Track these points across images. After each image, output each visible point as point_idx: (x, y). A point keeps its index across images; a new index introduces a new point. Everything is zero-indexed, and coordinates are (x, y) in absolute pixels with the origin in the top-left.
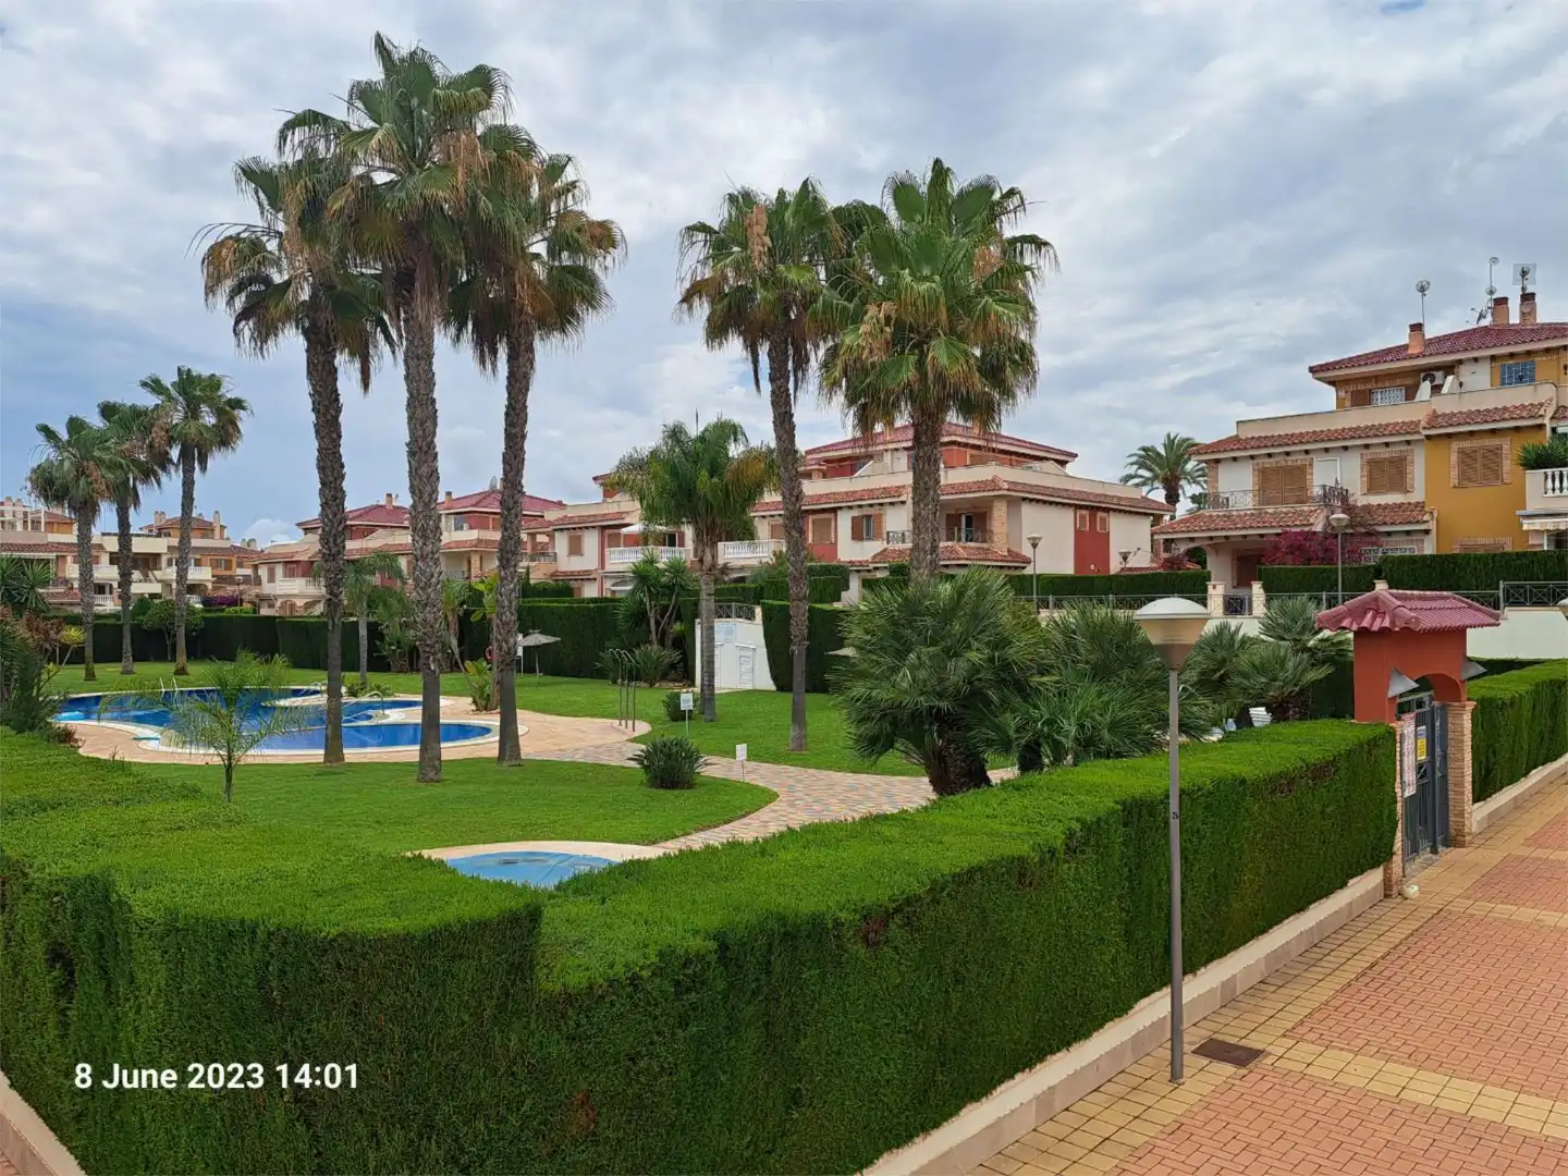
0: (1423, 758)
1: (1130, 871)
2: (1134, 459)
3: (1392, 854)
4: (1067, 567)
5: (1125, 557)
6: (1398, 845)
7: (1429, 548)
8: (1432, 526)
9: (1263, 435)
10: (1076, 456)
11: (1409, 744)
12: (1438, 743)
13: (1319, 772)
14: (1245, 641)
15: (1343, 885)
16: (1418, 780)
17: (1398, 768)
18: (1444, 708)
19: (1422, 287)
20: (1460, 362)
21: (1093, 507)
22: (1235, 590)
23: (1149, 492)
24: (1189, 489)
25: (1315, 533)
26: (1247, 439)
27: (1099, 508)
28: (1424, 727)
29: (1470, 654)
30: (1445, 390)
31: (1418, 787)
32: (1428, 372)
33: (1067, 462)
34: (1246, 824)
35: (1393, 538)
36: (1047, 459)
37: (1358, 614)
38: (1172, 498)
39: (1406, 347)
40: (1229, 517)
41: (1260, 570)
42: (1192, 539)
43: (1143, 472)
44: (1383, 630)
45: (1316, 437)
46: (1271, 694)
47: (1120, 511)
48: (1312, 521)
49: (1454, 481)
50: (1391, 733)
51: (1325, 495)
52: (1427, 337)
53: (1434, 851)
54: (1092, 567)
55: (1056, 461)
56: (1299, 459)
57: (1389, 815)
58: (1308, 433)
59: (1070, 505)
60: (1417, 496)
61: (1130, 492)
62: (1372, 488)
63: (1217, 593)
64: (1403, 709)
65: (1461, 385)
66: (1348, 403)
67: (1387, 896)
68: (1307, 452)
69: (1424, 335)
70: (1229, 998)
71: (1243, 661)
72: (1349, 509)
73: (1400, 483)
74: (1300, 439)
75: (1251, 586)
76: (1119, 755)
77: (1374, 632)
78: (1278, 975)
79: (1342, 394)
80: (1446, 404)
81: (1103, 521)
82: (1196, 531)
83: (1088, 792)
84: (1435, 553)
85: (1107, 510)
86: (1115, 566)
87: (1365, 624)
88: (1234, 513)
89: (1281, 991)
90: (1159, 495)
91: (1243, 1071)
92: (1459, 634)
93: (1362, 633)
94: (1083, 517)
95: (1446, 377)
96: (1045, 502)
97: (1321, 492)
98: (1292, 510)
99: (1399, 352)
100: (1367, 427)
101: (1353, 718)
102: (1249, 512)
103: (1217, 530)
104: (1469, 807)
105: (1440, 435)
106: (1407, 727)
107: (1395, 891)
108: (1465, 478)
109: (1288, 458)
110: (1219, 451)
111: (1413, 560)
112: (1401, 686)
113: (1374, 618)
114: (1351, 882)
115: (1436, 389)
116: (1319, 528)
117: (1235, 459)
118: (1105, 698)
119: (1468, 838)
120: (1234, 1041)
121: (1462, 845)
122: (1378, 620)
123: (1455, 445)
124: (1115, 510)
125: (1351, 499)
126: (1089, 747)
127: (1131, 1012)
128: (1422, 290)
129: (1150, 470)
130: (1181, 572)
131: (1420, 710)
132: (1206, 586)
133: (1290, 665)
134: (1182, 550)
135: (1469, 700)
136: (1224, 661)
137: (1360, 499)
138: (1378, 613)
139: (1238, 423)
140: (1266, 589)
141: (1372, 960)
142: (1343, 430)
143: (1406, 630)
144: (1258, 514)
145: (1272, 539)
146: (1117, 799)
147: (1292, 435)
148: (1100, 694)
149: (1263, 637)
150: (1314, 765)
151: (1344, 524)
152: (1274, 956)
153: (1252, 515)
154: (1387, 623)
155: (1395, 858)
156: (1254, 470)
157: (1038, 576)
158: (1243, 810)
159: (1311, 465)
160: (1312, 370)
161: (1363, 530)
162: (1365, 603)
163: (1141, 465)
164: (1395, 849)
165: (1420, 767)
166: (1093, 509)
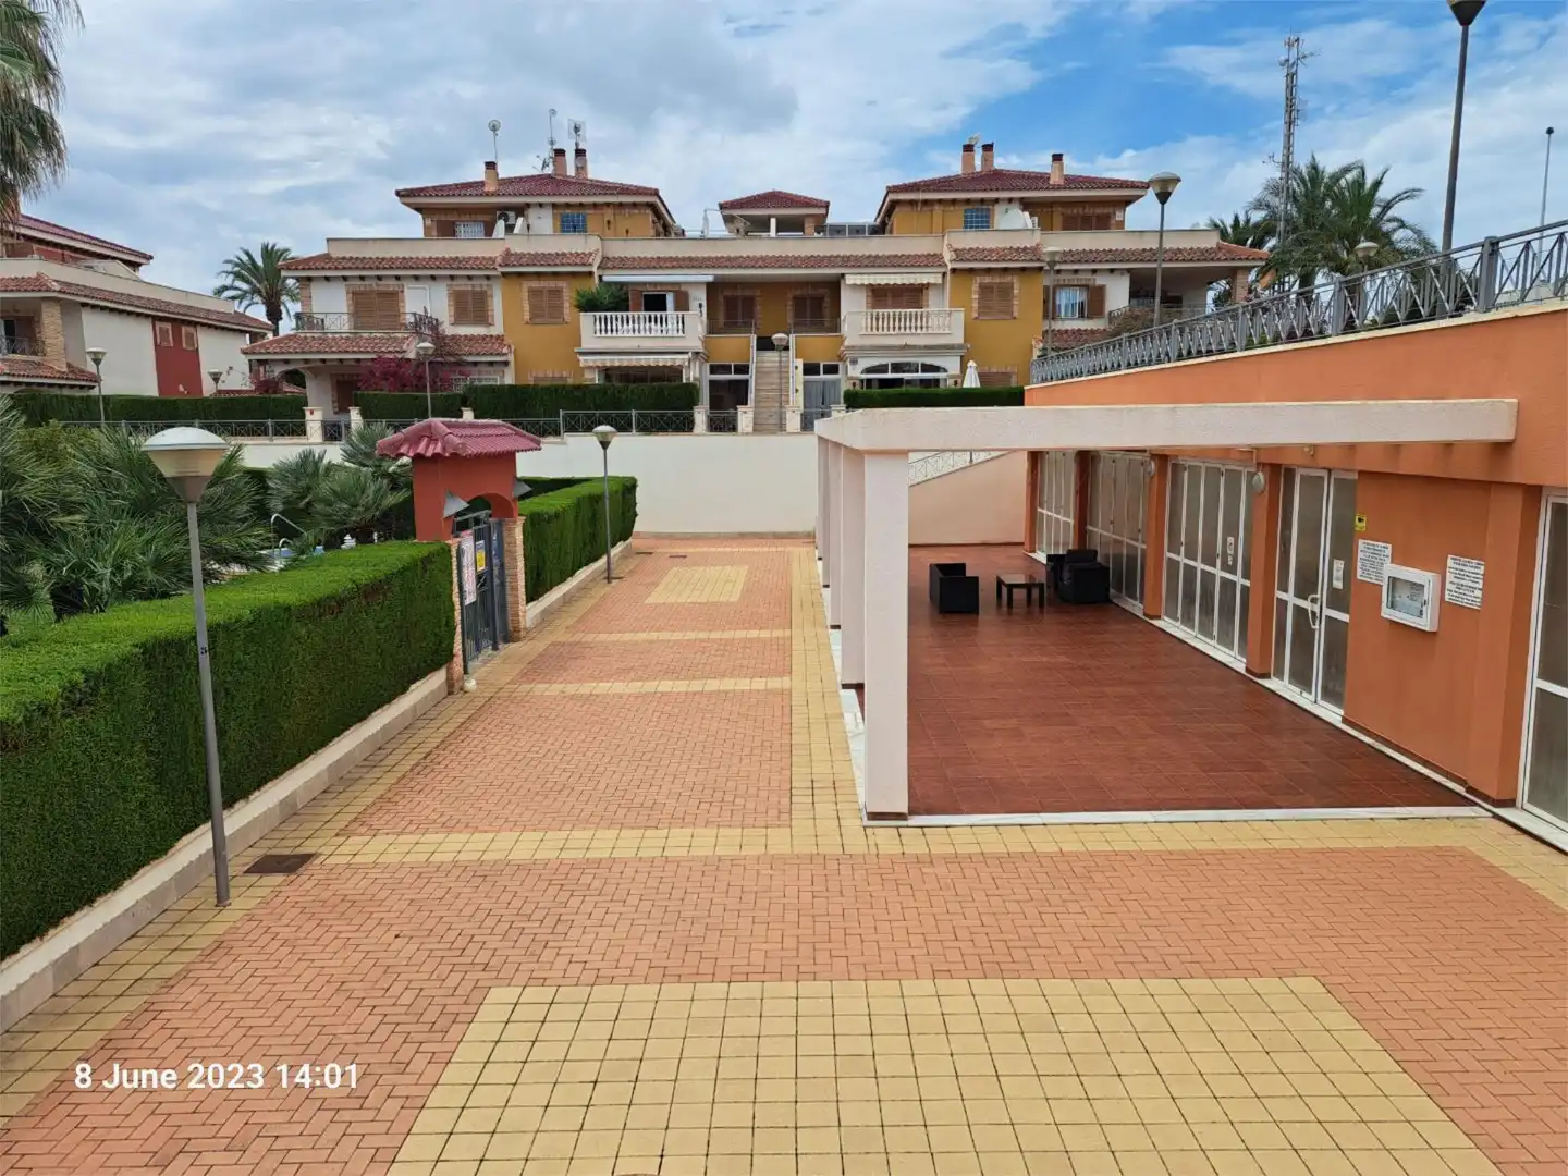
0: (480, 569)
1: (158, 713)
2: (229, 267)
3: (451, 656)
4: (149, 387)
5: (216, 378)
6: (458, 647)
7: (509, 379)
8: (511, 358)
9: (355, 256)
10: (151, 258)
11: (467, 560)
12: (496, 554)
13: (371, 591)
14: (330, 467)
15: (404, 690)
16: (478, 589)
17: (455, 580)
18: (500, 524)
19: (494, 126)
20: (528, 205)
21: (175, 320)
22: (336, 416)
23: (246, 308)
24: (291, 307)
25: (409, 360)
26: (338, 258)
27: (184, 322)
28: (482, 542)
29: (519, 475)
30: (516, 231)
31: (478, 594)
32: (503, 211)
33: (140, 265)
34: (293, 649)
35: (479, 368)
36: (114, 258)
37: (415, 440)
38: (274, 314)
39: (482, 184)
40: (324, 340)
41: (356, 395)
42: (287, 362)
43: (239, 284)
44: (436, 456)
45: (406, 263)
46: (354, 519)
47: (210, 326)
48: (405, 347)
49: (527, 316)
50: (447, 550)
51: (416, 323)
52: (500, 177)
53: (495, 648)
54: (181, 388)
55: (121, 260)
56: (392, 285)
57: (447, 622)
58: (397, 258)
59: (147, 316)
60: (497, 329)
61: (224, 306)
62: (459, 320)
63: (314, 420)
64: (461, 527)
65: (528, 227)
66: (435, 233)
67: (450, 693)
68: (398, 278)
69: (497, 175)
70: (290, 812)
71: (325, 488)
72: (439, 339)
73: (483, 318)
74: (391, 263)
75: (349, 411)
76: (165, 595)
77: (428, 458)
78: (340, 781)
79: (429, 222)
80: (518, 245)
81: (190, 337)
82: (290, 353)
83: (104, 639)
84: (514, 383)
85: (195, 324)
86: (208, 388)
87: (421, 449)
88: (330, 336)
89: (341, 796)
90: (259, 312)
91: (293, 877)
92: (508, 458)
93: (418, 458)
94: (164, 332)
95: (517, 218)
96: (112, 310)
97: (412, 320)
98: (385, 336)
99: (477, 185)
100: (451, 259)
101: (415, 537)
102: (344, 336)
103: (311, 352)
104: (522, 606)
105: (515, 272)
106: (467, 541)
107: (457, 686)
108: (537, 316)
109: (380, 283)
110: (310, 269)
111: (493, 390)
112: (454, 506)
113: (427, 447)
114: (413, 687)
115: (510, 229)
116: (411, 355)
117: (327, 279)
118: (146, 536)
119: (522, 633)
120: (287, 852)
121: (518, 640)
122: (431, 447)
123: (527, 285)
124: (203, 325)
125: (440, 329)
126: (131, 590)
127: (170, 853)
128: (494, 128)
129: (247, 281)
130: (279, 396)
131: (477, 527)
132: (303, 412)
133: (371, 491)
134: (276, 374)
135: (520, 515)
136: (309, 488)
137: (449, 330)
138: (432, 439)
139: (328, 240)
140: (364, 415)
141: (428, 750)
142: (430, 258)
143: (455, 456)
144: (353, 338)
145: (369, 363)
146: (137, 642)
147: (383, 259)
148: (141, 532)
149: (347, 464)
150: (366, 585)
151: (431, 352)
152: (334, 768)
153: (348, 338)
154: (439, 449)
155: (455, 659)
156: (348, 293)
157: (104, 397)
158: (289, 636)
159: (402, 292)
160: (398, 193)
161: (452, 359)
162: (419, 430)
163: (238, 276)
164: (455, 651)
165: (479, 577)
166: (177, 323)
